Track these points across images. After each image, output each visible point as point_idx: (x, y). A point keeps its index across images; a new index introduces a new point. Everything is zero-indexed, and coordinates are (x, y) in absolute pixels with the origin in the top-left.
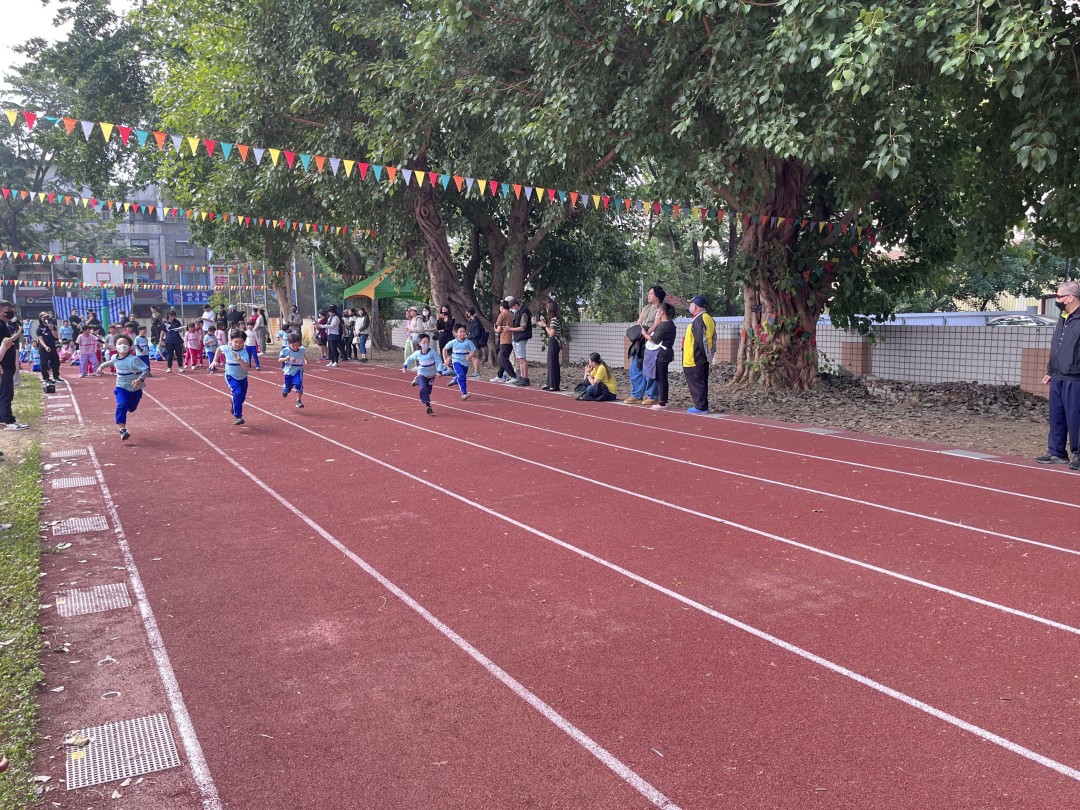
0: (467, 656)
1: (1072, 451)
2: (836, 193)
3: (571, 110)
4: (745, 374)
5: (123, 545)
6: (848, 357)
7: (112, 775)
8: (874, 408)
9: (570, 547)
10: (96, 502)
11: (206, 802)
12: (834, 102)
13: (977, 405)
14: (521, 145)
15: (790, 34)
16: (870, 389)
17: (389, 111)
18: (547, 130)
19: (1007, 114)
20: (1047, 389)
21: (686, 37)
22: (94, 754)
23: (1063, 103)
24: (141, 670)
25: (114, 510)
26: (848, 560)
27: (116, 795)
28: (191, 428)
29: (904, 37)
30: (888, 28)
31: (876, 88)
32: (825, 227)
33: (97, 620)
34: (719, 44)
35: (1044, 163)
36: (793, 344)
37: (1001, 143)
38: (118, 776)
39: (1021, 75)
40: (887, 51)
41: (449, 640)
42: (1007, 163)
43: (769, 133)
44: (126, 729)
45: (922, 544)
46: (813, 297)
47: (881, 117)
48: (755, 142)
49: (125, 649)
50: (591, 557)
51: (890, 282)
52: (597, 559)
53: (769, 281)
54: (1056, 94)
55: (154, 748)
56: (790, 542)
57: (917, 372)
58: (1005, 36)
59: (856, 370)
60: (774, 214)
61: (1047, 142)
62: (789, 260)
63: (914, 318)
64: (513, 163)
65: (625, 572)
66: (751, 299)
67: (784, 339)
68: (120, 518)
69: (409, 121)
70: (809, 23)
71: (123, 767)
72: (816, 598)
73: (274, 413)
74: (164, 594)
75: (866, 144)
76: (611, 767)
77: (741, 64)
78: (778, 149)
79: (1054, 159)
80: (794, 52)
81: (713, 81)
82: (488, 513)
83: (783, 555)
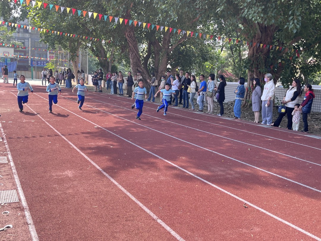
4: (246, 105)
5: (7, 146)
11: (25, 210)
18: (171, 7)
24: (9, 179)
25: (4, 136)
28: (34, 112)
43: (251, 13)
44: (4, 193)
49: (5, 174)
55: (12, 197)
66: (250, 75)
68: (6, 138)
71: (2, 201)
73: (65, 108)
74: (19, 160)
76: (145, 210)
82: (133, 145)
83: (228, 162)
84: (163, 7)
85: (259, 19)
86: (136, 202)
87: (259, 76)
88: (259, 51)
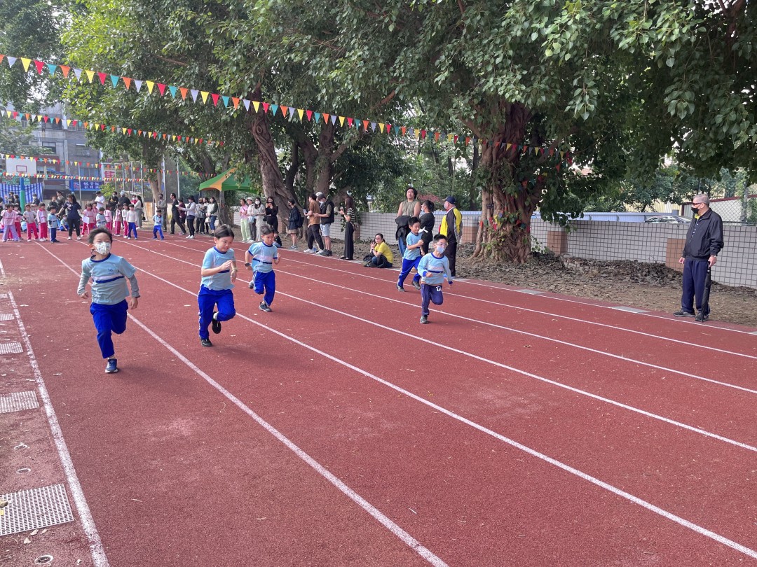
0: (282, 445)
1: (697, 308)
2: (546, 129)
3: (365, 62)
4: (481, 251)
5: (34, 364)
6: (552, 241)
7: (24, 527)
8: (568, 277)
9: (357, 369)
10: (14, 332)
11: (93, 546)
12: (547, 64)
13: (637, 276)
14: (329, 85)
15: (518, 15)
16: (565, 264)
17: (234, 57)
18: (347, 75)
19: (662, 78)
20: (683, 266)
21: (446, 14)
22: (11, 512)
23: (700, 71)
24: (46, 453)
25: (27, 339)
26: (546, 380)
27: (27, 541)
29: (595, 21)
30: (584, 14)
31: (576, 56)
32: (539, 151)
33: (13, 417)
34: (469, 20)
35: (686, 113)
36: (515, 231)
37: (658, 98)
38: (29, 528)
39: (672, 51)
40: (583, 31)
41: (270, 433)
42: (661, 111)
43: (502, 84)
44: (34, 495)
45: (596, 370)
46: (529, 199)
47: (578, 76)
48: (492, 90)
49: (34, 438)
50: (372, 376)
51: (581, 191)
52: (375, 378)
53: (500, 187)
54: (696, 65)
55: (55, 509)
56: (508, 367)
57: (598, 253)
58: (663, 24)
59: (557, 250)
60: (504, 141)
61: (688, 98)
62: (514, 173)
63: (597, 215)
64: (322, 98)
65: (395, 387)
66: (487, 199)
67: (509, 228)
68: (32, 344)
69: (249, 64)
70: (531, 8)
71: (32, 522)
72: (524, 406)
74: (63, 399)
75: (567, 95)
76: (381, 521)
77: (484, 35)
78: (507, 95)
79: (692, 110)
80: (520, 28)
81: (464, 46)
82: (300, 345)
83: (503, 376)
84: (333, 74)
85: (519, 94)
86: (352, 496)
87: (502, 199)
88: (501, 155)
